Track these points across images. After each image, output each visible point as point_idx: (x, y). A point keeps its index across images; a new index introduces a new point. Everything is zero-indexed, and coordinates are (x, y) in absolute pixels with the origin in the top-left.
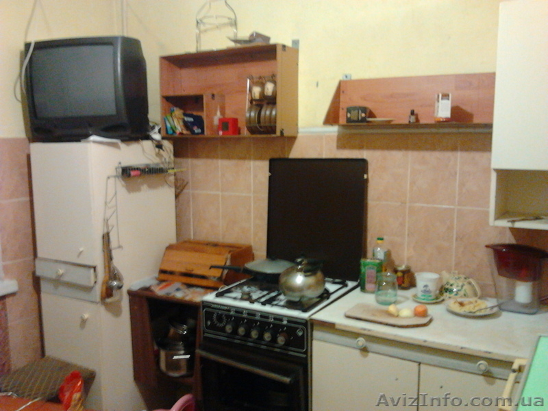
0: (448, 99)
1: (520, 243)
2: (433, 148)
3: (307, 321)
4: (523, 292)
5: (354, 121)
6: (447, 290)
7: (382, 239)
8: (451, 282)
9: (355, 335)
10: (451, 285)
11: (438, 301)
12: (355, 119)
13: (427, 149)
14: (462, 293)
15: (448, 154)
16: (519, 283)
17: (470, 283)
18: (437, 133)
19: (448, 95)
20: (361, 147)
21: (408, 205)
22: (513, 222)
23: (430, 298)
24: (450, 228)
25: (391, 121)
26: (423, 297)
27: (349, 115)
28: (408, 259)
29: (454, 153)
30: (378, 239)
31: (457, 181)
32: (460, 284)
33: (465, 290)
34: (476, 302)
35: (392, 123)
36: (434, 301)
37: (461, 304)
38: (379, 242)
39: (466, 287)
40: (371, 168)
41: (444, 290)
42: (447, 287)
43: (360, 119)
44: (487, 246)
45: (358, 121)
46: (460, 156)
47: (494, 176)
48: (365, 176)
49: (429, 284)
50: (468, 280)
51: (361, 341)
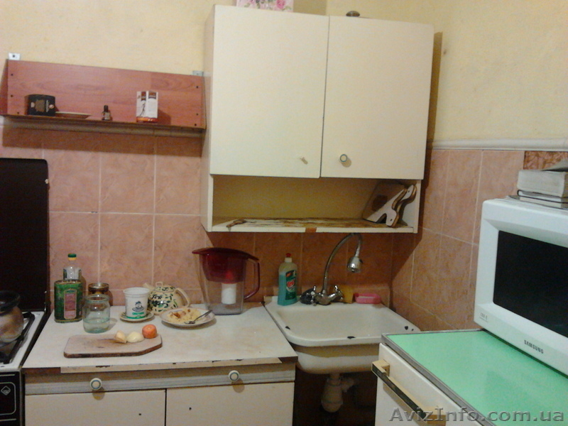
0: (155, 98)
1: (216, 246)
2: (126, 150)
3: (16, 373)
4: (229, 294)
5: (40, 113)
6: (156, 303)
7: (75, 256)
8: (159, 294)
9: (86, 376)
10: (160, 298)
11: (149, 317)
12: (42, 110)
13: (119, 151)
14: (171, 304)
15: (144, 157)
16: (224, 285)
17: (177, 293)
18: (130, 134)
19: (155, 94)
20: (37, 145)
21: (99, 213)
22: (230, 226)
23: (142, 315)
24: (148, 237)
25: (87, 116)
26: (135, 316)
27: (33, 105)
28: (102, 275)
29: (151, 157)
30: (70, 256)
31: (155, 187)
32: (169, 295)
33: (174, 300)
34: (189, 311)
35: (88, 119)
36: (146, 318)
37: (178, 316)
38: (71, 259)
39: (175, 297)
40: (52, 171)
41: (152, 303)
42: (155, 300)
43: (47, 111)
44: (195, 253)
45: (44, 113)
46: (157, 160)
47: (211, 181)
48: (47, 181)
49: (140, 300)
50: (175, 290)
51: (96, 382)
